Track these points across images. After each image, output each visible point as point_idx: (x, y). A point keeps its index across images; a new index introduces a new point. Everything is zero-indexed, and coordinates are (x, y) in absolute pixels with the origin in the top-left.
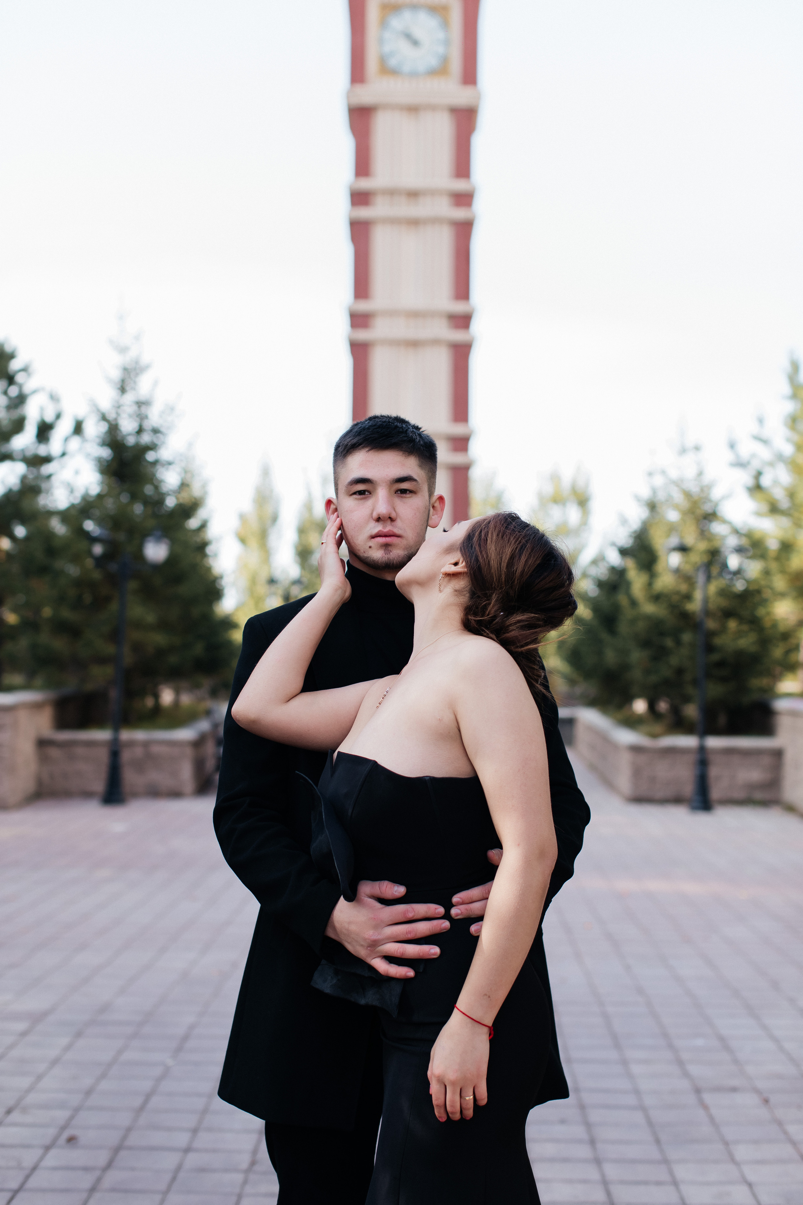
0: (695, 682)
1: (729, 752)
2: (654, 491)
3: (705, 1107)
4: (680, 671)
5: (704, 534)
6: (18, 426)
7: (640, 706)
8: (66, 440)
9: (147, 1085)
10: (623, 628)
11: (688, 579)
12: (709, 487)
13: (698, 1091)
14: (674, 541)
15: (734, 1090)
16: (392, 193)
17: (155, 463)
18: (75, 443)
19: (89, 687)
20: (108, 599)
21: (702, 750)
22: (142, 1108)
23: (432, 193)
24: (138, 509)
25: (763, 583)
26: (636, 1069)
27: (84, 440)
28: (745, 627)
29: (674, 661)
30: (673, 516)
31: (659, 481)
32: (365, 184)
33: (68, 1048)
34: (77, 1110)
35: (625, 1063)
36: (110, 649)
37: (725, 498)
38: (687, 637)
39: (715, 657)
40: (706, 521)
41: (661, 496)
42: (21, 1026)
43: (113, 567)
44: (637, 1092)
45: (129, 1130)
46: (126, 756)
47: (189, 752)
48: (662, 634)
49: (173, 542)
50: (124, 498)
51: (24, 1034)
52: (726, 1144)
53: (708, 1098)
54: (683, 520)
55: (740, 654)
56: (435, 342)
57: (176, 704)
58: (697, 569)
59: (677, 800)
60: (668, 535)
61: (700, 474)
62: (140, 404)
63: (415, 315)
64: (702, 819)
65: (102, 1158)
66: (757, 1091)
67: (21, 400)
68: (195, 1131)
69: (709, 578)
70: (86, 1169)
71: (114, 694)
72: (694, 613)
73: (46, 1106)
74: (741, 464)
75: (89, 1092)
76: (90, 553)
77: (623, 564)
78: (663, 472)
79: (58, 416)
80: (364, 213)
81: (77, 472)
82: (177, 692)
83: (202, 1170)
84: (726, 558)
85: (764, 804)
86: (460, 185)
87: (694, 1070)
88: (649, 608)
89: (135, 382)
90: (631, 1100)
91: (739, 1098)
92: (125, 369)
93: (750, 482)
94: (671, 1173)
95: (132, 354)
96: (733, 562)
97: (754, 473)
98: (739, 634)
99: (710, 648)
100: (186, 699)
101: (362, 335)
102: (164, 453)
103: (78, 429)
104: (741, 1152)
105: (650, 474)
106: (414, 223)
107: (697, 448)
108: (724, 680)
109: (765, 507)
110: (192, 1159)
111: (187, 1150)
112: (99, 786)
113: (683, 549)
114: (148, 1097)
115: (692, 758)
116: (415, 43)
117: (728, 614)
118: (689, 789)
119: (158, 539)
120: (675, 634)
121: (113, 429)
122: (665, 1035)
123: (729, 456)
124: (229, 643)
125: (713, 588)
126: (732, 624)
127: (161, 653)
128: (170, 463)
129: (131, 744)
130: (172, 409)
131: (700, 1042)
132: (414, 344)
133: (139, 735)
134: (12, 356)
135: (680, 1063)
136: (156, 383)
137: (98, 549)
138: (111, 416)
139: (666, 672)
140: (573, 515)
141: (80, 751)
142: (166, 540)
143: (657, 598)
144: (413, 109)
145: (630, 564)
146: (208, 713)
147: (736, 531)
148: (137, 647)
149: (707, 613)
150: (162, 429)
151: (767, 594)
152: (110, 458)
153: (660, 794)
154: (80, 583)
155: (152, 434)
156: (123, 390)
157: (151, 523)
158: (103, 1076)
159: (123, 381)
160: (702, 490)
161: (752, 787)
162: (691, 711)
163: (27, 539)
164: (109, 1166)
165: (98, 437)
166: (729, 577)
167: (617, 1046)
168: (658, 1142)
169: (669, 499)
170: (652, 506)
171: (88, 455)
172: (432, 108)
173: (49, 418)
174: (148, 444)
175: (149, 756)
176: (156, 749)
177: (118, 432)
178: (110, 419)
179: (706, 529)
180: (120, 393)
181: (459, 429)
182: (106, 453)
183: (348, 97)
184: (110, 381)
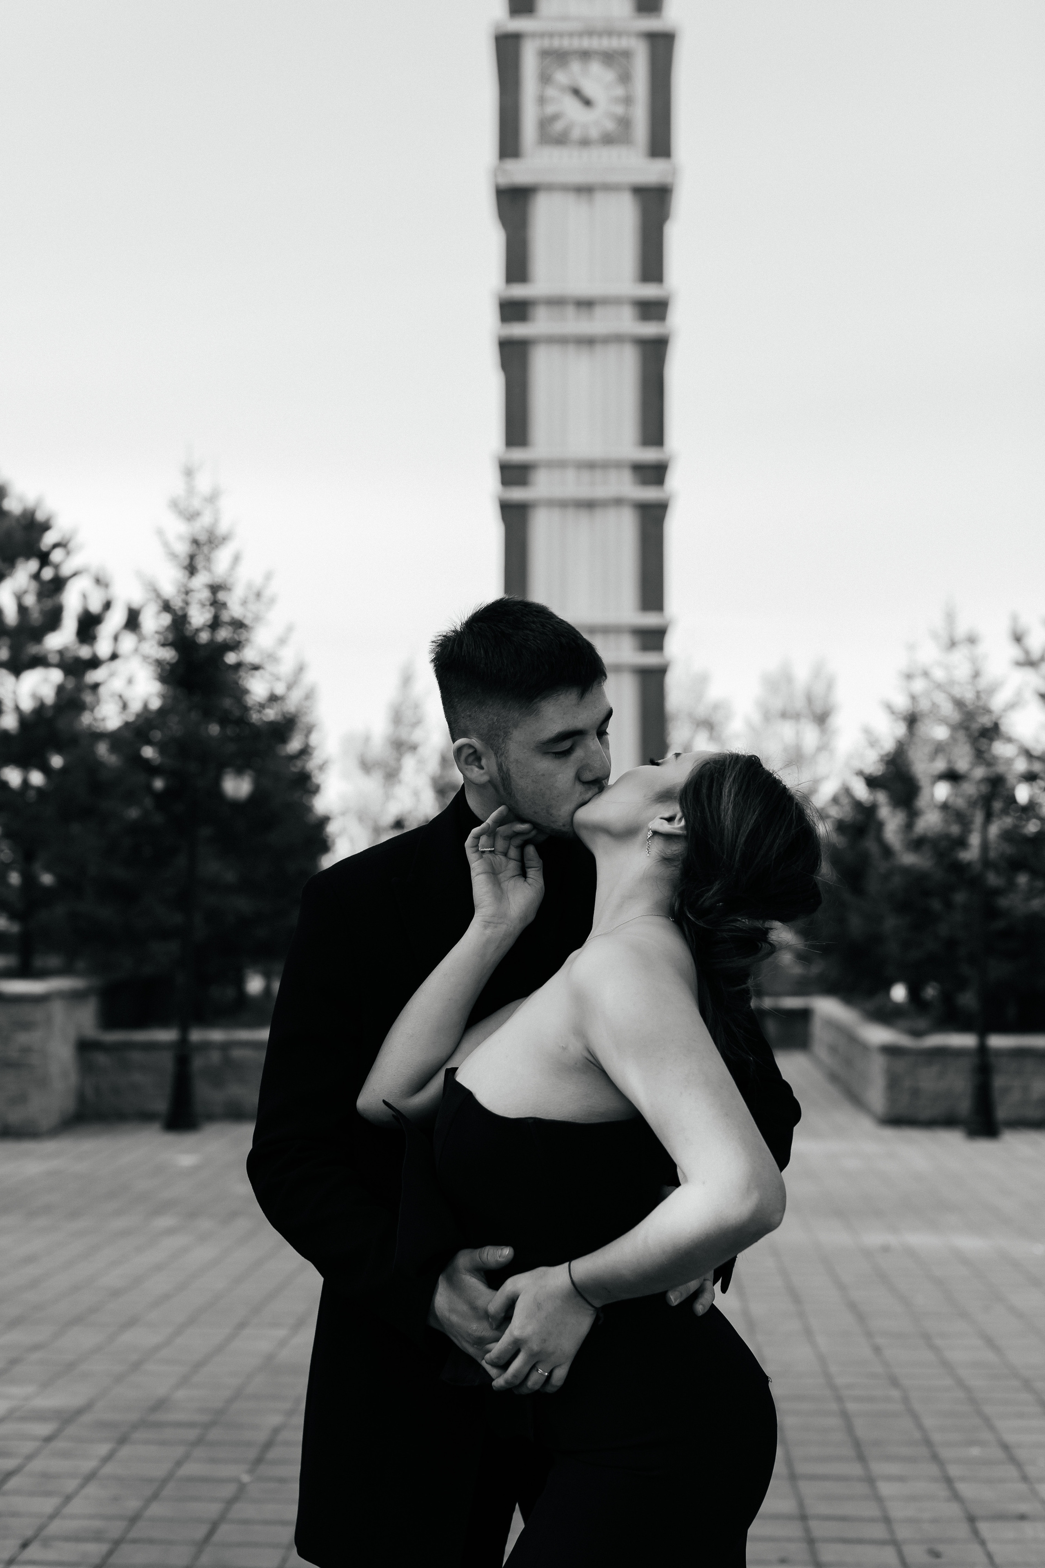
0: (972, 959)
1: (1020, 1054)
2: (913, 698)
3: (981, 1541)
4: (951, 944)
5: (982, 757)
6: (53, 620)
7: (899, 993)
8: (117, 637)
9: (213, 1509)
10: (873, 886)
11: (961, 818)
12: (992, 690)
13: (972, 1519)
14: (940, 765)
15: (1022, 1517)
16: (557, 302)
17: (239, 666)
18: (128, 642)
19: (147, 970)
20: (172, 852)
21: (983, 1050)
22: (206, 1541)
23: (611, 301)
24: (213, 729)
26: (885, 1489)
27: (141, 639)
28: (1039, 883)
29: (943, 929)
30: (941, 733)
31: (919, 685)
32: (519, 291)
33: (107, 1458)
34: (117, 1543)
35: (870, 1480)
36: (175, 919)
37: (1012, 706)
38: (960, 897)
39: (1000, 924)
40: (986, 739)
41: (924, 705)
42: (44, 1429)
43: (178, 807)
44: (887, 1520)
46: (198, 1062)
48: (926, 893)
49: (260, 775)
50: (194, 716)
51: (48, 1439)
53: (984, 1528)
54: (953, 738)
56: (618, 502)
57: (267, 992)
58: (973, 805)
59: (948, 1121)
60: (933, 758)
61: (976, 675)
62: (215, 589)
63: (590, 465)
64: (984, 1147)
67: (58, 584)
69: (989, 817)
71: (182, 979)
72: (969, 864)
73: (76, 1538)
74: (1029, 663)
75: (134, 1519)
76: (149, 788)
77: (872, 798)
78: (926, 674)
79: (107, 605)
80: (518, 330)
81: (130, 681)
82: (267, 974)
84: (1013, 788)
86: (650, 291)
87: (965, 1489)
88: (909, 859)
89: (209, 559)
90: (878, 1531)
91: (1029, 1530)
92: (196, 542)
95: (206, 520)
96: (1023, 794)
98: (1032, 893)
99: (991, 912)
101: (517, 494)
102: (249, 655)
103: (133, 621)
105: (909, 677)
106: (588, 342)
107: (972, 640)
108: (1011, 955)
112: (161, 1105)
113: (952, 776)
114: (215, 1526)
115: (966, 1064)
116: (587, 103)
117: (1015, 865)
118: (965, 1106)
119: (239, 771)
120: (945, 894)
121: (180, 621)
122: (928, 1442)
123: (1014, 652)
125: (994, 830)
126: (1022, 879)
127: (244, 923)
128: (256, 668)
129: (206, 1046)
130: (259, 594)
131: (976, 1452)
132: (589, 505)
133: (217, 1035)
134: (45, 527)
135: (948, 1481)
136: (236, 559)
137: (159, 784)
138: (177, 603)
139: (931, 945)
140: (810, 736)
141: (136, 1056)
142: (250, 772)
143: (918, 844)
144: (585, 190)
145: (882, 797)
147: (1028, 754)
148: (212, 916)
149: (986, 862)
150: (247, 622)
152: (174, 661)
153: (926, 1114)
154: (136, 830)
155: (232, 628)
156: (191, 569)
157: (230, 748)
158: (155, 1497)
159: (192, 557)
160: (978, 694)
162: (968, 999)
163: (64, 770)
165: (157, 633)
166: (1017, 814)
167: (861, 1458)
169: (935, 709)
170: (912, 720)
171: (145, 658)
172: (609, 188)
173: (95, 607)
174: (227, 641)
175: (228, 1063)
176: (237, 1053)
177: (187, 626)
178: (177, 608)
179: (983, 749)
180: (187, 573)
181: (650, 620)
182: (168, 655)
183: (495, 176)
184: (173, 556)
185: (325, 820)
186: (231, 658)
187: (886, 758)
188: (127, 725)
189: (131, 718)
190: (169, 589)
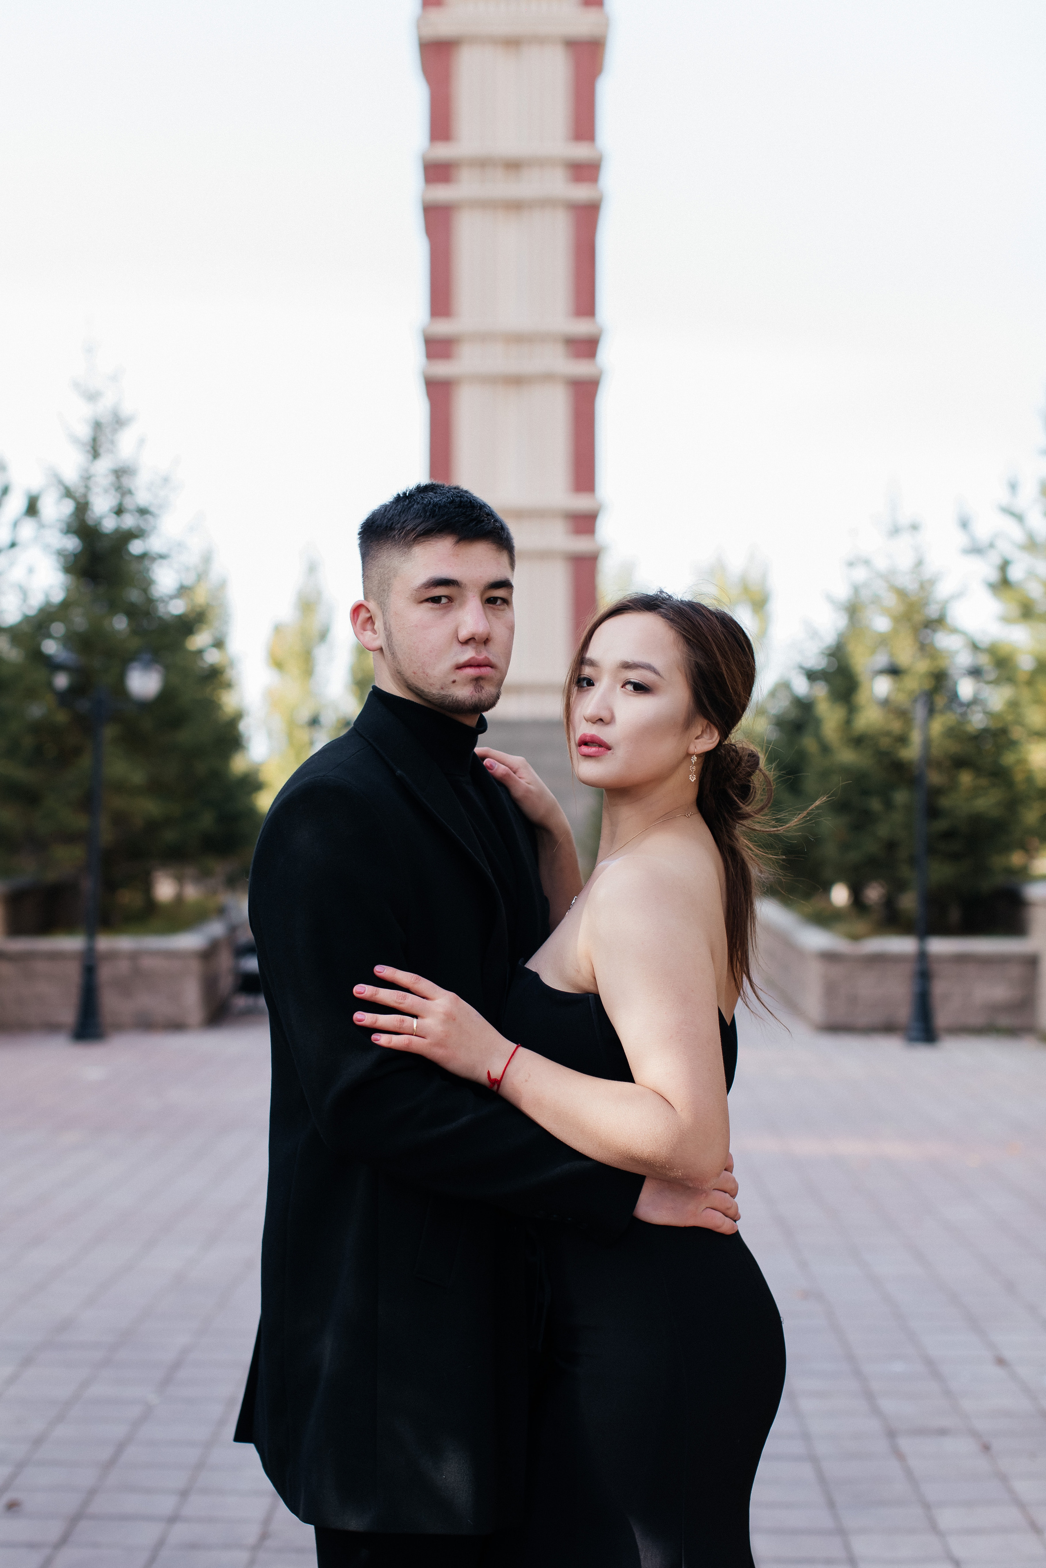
0: (913, 861)
1: (961, 959)
2: (856, 589)
3: (900, 1456)
4: (891, 846)
5: (925, 648)
7: (840, 895)
8: (15, 524)
9: (120, 1431)
10: (810, 783)
11: (903, 714)
12: (932, 582)
13: (891, 1434)
14: (881, 660)
15: (943, 1432)
16: (483, 163)
17: (144, 556)
18: (28, 528)
19: (51, 876)
20: (77, 751)
21: (923, 957)
22: (112, 1463)
23: (541, 163)
24: (120, 623)
25: (1010, 718)
27: (42, 525)
28: (984, 782)
29: (883, 830)
30: (881, 624)
31: (860, 574)
32: (444, 152)
33: (12, 1379)
34: (21, 1466)
36: (79, 822)
37: (958, 595)
38: (901, 797)
39: (941, 825)
40: (929, 631)
41: (865, 594)
43: (84, 705)
45: (92, 1492)
46: (105, 973)
47: (195, 966)
48: (866, 793)
49: (168, 670)
50: (99, 609)
52: (927, 1506)
53: (905, 1444)
54: (895, 631)
55: (976, 820)
56: (547, 378)
57: (179, 900)
58: (915, 701)
59: (888, 1028)
60: (873, 651)
61: (919, 563)
62: (120, 472)
63: (518, 339)
64: (923, 1055)
65: (54, 1530)
66: (974, 1434)
68: (184, 1494)
69: (931, 711)
70: (32, 1546)
71: (88, 885)
72: (910, 762)
74: (976, 550)
75: (38, 1441)
76: (50, 685)
77: (811, 692)
78: (867, 562)
79: (5, 491)
80: (442, 193)
81: (31, 570)
82: (180, 880)
83: (193, 1546)
84: (955, 684)
85: (1013, 1032)
86: (581, 152)
87: (888, 1405)
88: (847, 756)
89: (112, 442)
91: (950, 1445)
92: (98, 426)
93: (993, 575)
94: (847, 1547)
95: (108, 401)
96: (966, 689)
97: (997, 560)
98: (976, 792)
99: (933, 812)
100: (192, 892)
101: (442, 369)
102: (154, 544)
103: (32, 509)
104: (947, 1518)
105: (851, 564)
106: (515, 206)
107: (915, 527)
108: (955, 857)
109: (1014, 610)
110: (180, 1533)
111: (173, 1519)
112: (68, 1015)
113: (894, 671)
114: (121, 1447)
115: (908, 970)
117: (959, 763)
118: (904, 1012)
119: (147, 666)
120: (885, 793)
121: (82, 507)
122: (851, 1358)
123: (960, 539)
124: (251, 812)
125: (937, 726)
126: (966, 778)
127: (153, 827)
128: (162, 557)
129: (113, 955)
130: (166, 480)
131: (898, 1367)
132: (516, 381)
133: (124, 943)
135: (869, 1396)
136: (141, 442)
137: (61, 681)
138: (79, 491)
139: (871, 846)
141: (41, 966)
142: (158, 667)
143: (858, 741)
144: (512, 43)
145: (821, 691)
146: (221, 912)
147: (975, 647)
148: (120, 819)
149: (928, 760)
150: (152, 509)
151: (1017, 733)
152: (79, 549)
153: (863, 1020)
154: (38, 728)
155: (137, 514)
156: (94, 453)
157: (135, 643)
158: (60, 1418)
159: (94, 440)
160: (922, 586)
161: (995, 1008)
162: (909, 902)
164: (64, 1541)
165: (58, 520)
166: (960, 710)
168: (831, 1504)
169: (876, 600)
170: (853, 610)
171: (46, 547)
172: (540, 40)
174: (133, 530)
175: (138, 973)
176: (147, 963)
177: (89, 512)
178: (77, 495)
179: (927, 641)
180: (90, 457)
181: (581, 503)
182: (72, 544)
183: (418, 27)
184: (75, 440)
185: (238, 717)
186: (136, 547)
187: (827, 652)
188: (27, 619)
189: (32, 612)
190: (71, 475)
